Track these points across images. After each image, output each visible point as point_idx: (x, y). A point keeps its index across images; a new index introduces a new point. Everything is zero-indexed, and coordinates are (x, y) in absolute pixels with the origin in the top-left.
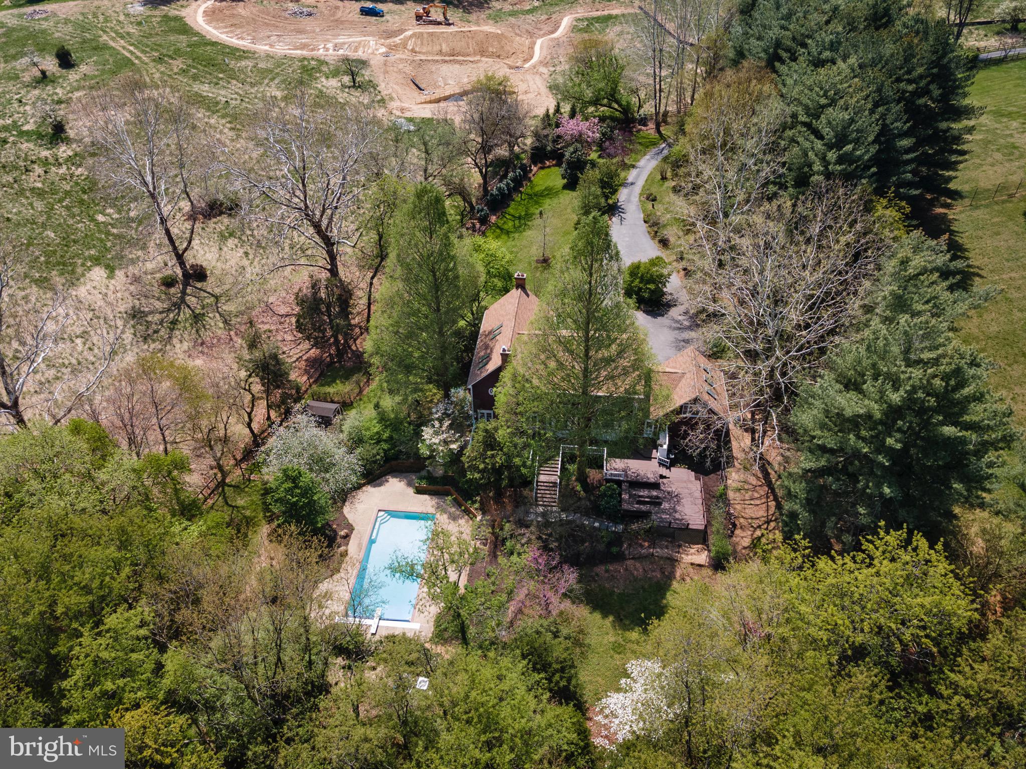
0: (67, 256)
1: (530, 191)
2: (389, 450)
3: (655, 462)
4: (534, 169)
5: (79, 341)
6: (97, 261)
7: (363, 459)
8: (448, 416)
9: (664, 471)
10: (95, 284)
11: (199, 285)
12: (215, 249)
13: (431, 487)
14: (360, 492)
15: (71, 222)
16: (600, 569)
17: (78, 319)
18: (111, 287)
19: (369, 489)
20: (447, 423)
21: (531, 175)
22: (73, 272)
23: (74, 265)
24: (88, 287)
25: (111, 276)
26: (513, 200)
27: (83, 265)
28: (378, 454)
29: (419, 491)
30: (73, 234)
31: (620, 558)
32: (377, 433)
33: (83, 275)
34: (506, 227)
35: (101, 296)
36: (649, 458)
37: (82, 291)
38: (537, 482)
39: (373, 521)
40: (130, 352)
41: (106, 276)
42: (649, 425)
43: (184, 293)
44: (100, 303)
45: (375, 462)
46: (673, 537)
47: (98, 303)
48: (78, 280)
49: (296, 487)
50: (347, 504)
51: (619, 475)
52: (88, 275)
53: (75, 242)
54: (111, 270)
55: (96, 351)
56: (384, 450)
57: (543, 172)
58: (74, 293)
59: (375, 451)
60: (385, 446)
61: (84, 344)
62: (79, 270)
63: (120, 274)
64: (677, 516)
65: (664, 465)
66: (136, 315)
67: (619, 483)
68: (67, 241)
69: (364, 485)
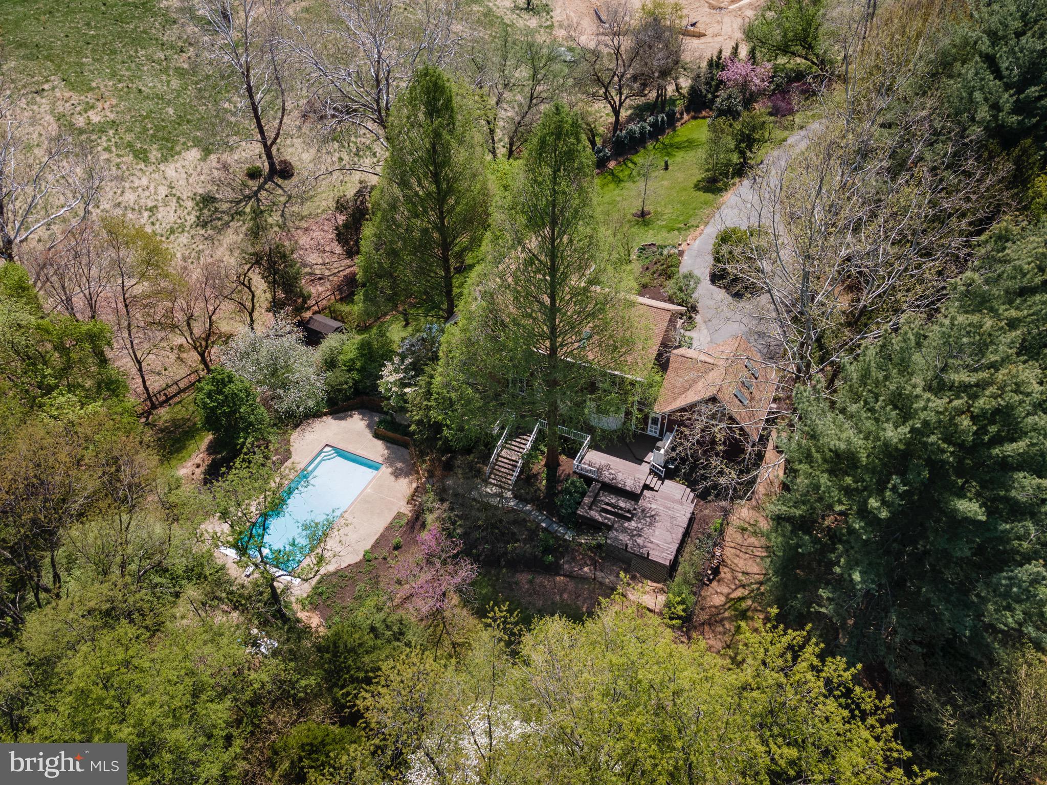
0: (175, 133)
1: (667, 141)
2: (361, 381)
3: (645, 468)
4: (686, 117)
5: (146, 214)
6: (197, 142)
7: (329, 385)
8: (413, 353)
9: (653, 482)
10: (187, 163)
11: (280, 182)
12: (313, 151)
13: (390, 434)
14: (317, 421)
15: (196, 102)
16: (523, 578)
17: (155, 193)
18: (199, 169)
19: (329, 420)
20: (408, 361)
21: (678, 124)
22: (172, 149)
23: (176, 142)
24: (178, 165)
25: (204, 159)
26: (645, 148)
27: (184, 144)
28: (346, 383)
29: (377, 436)
30: (190, 114)
31: (553, 570)
32: (352, 360)
33: (179, 153)
34: (620, 175)
35: (185, 176)
36: (639, 461)
37: (170, 170)
38: (499, 455)
39: (315, 453)
40: (186, 234)
41: (199, 157)
42: (655, 421)
43: (261, 188)
44: (182, 182)
45: (340, 391)
46: (629, 565)
47: (180, 182)
48: (172, 156)
49: (220, 392)
50: (299, 429)
51: (593, 472)
52: (183, 154)
53: (188, 121)
54: (207, 152)
55: (157, 226)
56: (353, 379)
57: (694, 122)
58: (163, 168)
59: (342, 379)
60: (355, 375)
61: (150, 217)
62: (178, 148)
63: (213, 157)
64: (640, 541)
65: (656, 474)
66: (207, 200)
67: (588, 481)
68: (181, 120)
69: (326, 414)
